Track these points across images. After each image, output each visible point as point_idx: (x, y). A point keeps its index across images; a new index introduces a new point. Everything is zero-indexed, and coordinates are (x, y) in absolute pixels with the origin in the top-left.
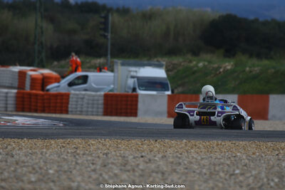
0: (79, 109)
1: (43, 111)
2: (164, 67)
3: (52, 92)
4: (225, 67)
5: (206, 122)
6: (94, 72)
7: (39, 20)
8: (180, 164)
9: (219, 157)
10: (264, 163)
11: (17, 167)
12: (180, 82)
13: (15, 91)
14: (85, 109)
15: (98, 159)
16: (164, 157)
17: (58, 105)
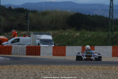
0: (16, 53)
1: (1, 54)
2: (51, 35)
3: (4, 45)
4: (77, 35)
6: (22, 37)
9: (74, 72)
10: (93, 74)
12: (58, 41)
14: (18, 53)
16: (51, 72)
17: (7, 51)
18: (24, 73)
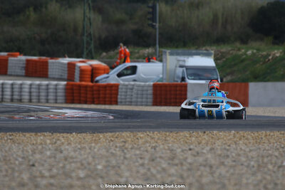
0: (128, 100)
1: (93, 103)
2: (213, 56)
3: (100, 83)
4: (274, 54)
6: (143, 62)
8: (228, 156)
12: (228, 71)
13: (65, 83)
14: (134, 100)
15: (146, 153)
16: (212, 149)
17: (107, 96)
18: (147, 151)
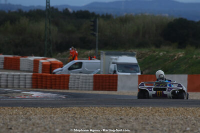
0: (76, 86)
1: (51, 88)
2: (136, 56)
3: (57, 74)
4: (179, 55)
5: (160, 95)
6: (86, 59)
7: (48, 24)
8: (148, 124)
9: (175, 118)
11: (34, 127)
12: (147, 66)
13: (32, 74)
14: (80, 86)
15: (90, 121)
16: (136, 119)
17: (61, 83)
18: (90, 120)
